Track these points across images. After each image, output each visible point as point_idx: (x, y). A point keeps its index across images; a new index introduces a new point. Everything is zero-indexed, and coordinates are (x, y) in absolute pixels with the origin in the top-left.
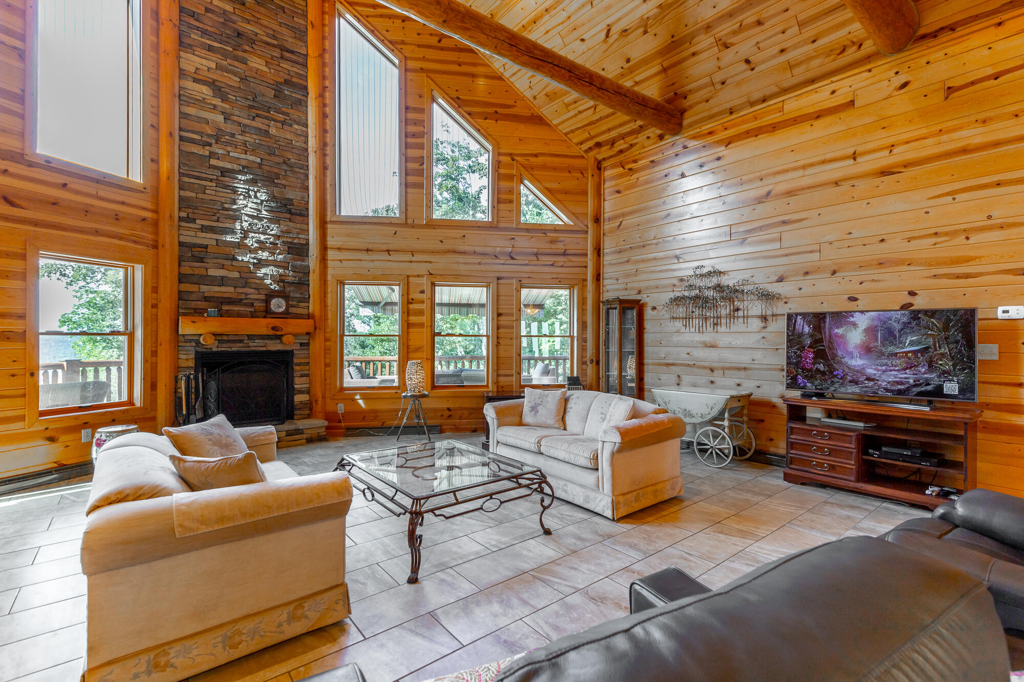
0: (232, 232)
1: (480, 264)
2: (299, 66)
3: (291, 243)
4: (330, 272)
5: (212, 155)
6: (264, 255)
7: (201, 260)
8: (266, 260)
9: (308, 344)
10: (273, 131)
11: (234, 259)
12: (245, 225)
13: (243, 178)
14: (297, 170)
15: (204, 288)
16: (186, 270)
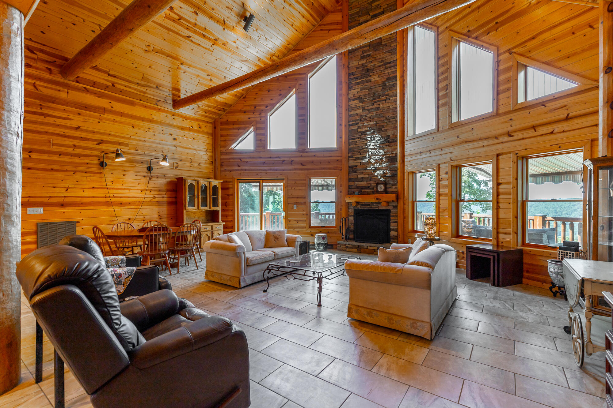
0: (366, 158)
1: (484, 146)
2: (392, 68)
3: (389, 157)
4: (406, 168)
5: (359, 127)
6: (377, 165)
7: (355, 172)
8: (378, 167)
9: (397, 206)
10: (381, 106)
11: (366, 169)
12: (370, 153)
13: (369, 133)
14: (392, 120)
15: (356, 183)
16: (351, 177)
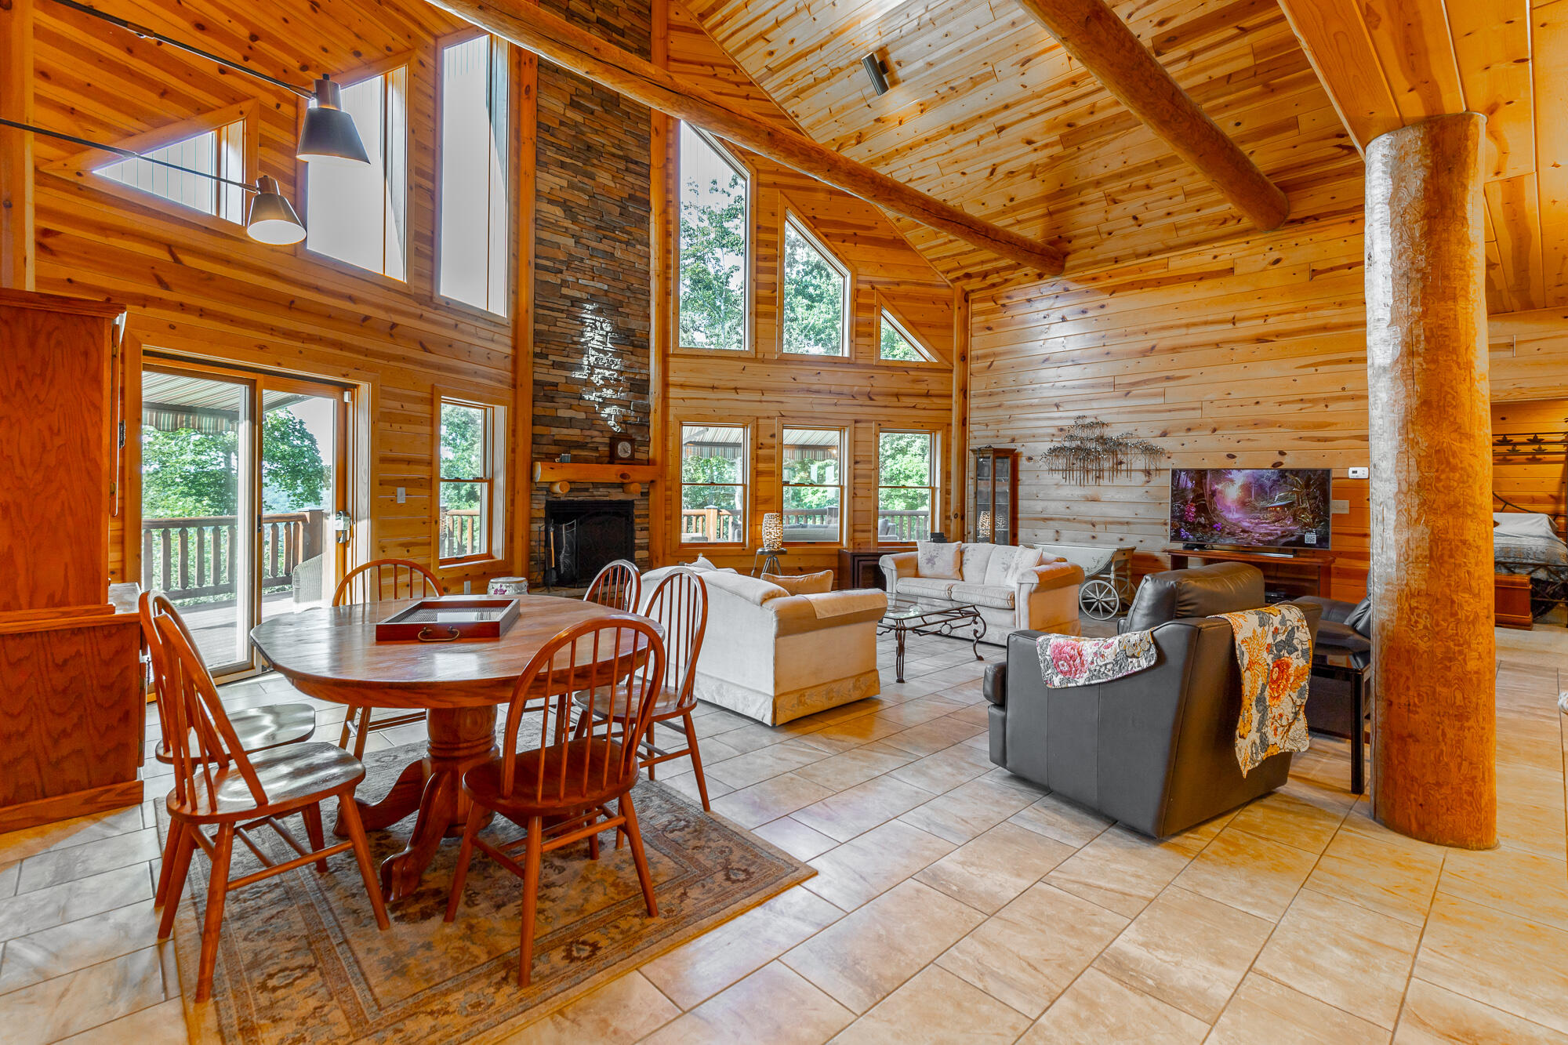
0: (581, 369)
1: (836, 404)
2: (642, 178)
3: (633, 379)
4: (672, 411)
5: (564, 283)
6: (608, 393)
7: (552, 399)
8: (611, 399)
9: (648, 494)
10: (618, 254)
11: (582, 398)
12: (592, 359)
13: (591, 307)
14: (640, 296)
15: (554, 431)
16: (539, 411)
